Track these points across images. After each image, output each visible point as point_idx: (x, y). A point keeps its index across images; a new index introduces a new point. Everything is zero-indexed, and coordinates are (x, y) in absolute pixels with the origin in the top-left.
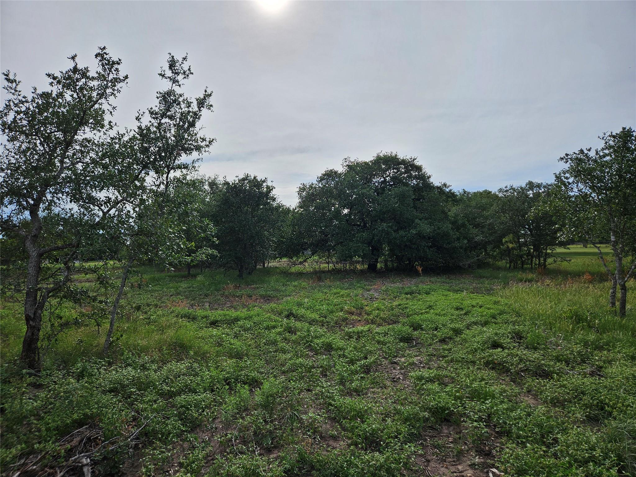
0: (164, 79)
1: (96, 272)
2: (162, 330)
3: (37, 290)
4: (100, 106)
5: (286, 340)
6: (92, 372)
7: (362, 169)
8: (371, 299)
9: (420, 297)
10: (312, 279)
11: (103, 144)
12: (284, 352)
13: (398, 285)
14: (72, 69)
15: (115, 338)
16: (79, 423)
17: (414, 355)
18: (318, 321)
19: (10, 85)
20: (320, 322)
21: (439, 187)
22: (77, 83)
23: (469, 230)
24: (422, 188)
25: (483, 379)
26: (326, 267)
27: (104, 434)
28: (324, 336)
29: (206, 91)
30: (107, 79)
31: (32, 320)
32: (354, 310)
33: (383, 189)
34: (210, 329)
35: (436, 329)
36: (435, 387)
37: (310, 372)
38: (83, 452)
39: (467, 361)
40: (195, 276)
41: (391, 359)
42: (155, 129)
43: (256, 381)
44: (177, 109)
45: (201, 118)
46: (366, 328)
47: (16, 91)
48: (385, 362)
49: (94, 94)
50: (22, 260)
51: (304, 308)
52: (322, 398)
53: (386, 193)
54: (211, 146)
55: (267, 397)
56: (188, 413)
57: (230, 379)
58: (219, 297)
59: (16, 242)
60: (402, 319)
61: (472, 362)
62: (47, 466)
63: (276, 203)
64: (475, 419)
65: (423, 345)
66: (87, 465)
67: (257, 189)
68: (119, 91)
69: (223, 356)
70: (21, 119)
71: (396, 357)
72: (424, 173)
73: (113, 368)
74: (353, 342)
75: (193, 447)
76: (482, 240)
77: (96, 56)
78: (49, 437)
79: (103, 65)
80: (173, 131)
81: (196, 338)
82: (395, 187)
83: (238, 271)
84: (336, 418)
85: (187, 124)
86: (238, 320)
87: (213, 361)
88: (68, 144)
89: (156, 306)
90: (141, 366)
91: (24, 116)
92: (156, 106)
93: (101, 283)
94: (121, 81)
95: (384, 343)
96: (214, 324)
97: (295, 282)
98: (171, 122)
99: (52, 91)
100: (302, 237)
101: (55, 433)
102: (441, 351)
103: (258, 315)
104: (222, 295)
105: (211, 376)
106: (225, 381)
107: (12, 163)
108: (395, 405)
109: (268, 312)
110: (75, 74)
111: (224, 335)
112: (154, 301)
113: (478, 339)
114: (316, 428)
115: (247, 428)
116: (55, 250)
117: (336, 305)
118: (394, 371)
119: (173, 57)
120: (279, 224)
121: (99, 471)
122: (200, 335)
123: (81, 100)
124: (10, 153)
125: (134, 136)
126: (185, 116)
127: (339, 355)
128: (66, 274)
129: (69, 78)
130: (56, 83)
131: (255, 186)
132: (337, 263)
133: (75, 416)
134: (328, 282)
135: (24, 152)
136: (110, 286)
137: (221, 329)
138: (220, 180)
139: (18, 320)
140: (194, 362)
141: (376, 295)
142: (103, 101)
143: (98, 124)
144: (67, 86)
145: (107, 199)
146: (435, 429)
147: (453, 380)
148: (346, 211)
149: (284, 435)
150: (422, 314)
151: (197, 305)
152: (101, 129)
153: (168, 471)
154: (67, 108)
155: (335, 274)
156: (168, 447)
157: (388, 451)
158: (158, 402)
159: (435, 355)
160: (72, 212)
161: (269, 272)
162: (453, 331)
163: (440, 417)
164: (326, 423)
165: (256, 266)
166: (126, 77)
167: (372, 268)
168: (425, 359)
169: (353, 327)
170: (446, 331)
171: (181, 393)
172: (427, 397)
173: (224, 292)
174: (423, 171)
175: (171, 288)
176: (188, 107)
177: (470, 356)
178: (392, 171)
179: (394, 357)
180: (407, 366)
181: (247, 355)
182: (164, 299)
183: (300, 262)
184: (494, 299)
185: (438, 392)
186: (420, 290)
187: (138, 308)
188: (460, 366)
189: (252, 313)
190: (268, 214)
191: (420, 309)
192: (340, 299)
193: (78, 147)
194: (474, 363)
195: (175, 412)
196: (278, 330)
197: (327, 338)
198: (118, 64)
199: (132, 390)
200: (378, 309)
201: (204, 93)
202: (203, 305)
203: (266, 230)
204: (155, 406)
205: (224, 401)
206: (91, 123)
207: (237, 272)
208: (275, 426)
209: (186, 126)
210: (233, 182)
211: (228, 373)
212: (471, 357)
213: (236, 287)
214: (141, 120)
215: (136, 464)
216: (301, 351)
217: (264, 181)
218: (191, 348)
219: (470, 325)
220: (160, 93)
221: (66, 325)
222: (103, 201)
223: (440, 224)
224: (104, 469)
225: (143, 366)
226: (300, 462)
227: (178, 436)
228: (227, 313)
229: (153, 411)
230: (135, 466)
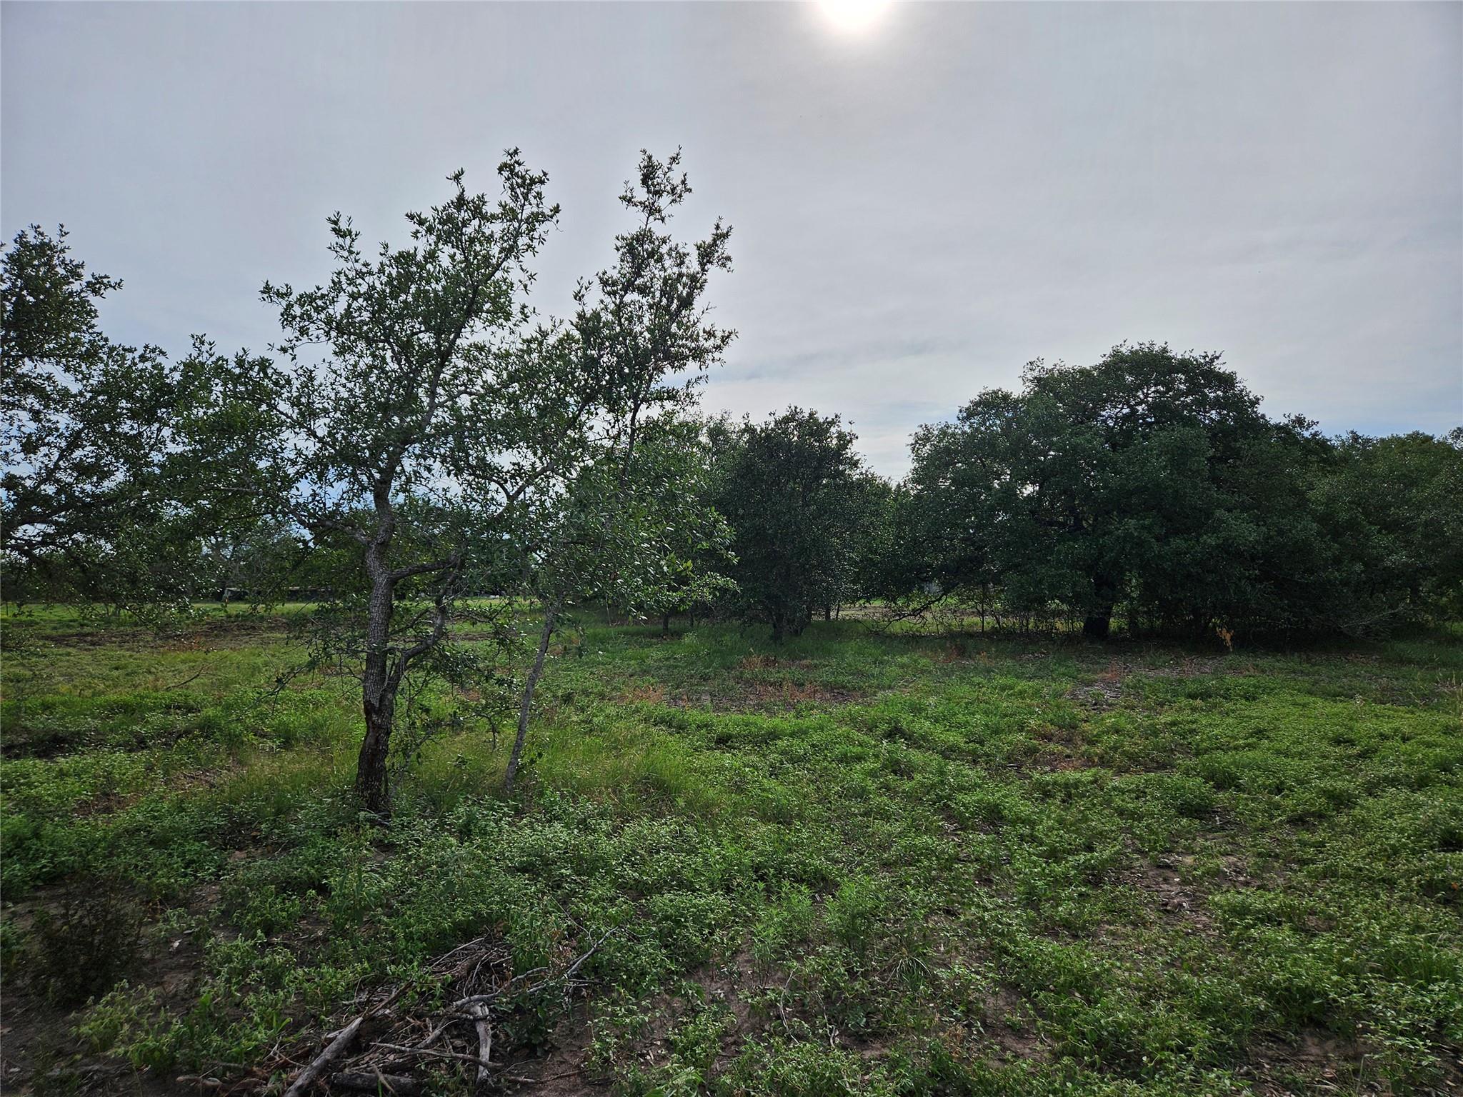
0: (631, 208)
1: (491, 620)
2: (616, 747)
3: (386, 653)
4: (506, 275)
5: (888, 789)
6: (486, 826)
7: (1073, 386)
8: (1095, 704)
9: (1228, 705)
10: (943, 650)
11: (508, 354)
12: (886, 817)
13: (1166, 673)
14: (455, 200)
15: (526, 760)
16: (466, 931)
17: (1220, 852)
18: (964, 751)
19: (341, 241)
20: (969, 753)
21: (1282, 428)
22: (464, 230)
23: (1367, 537)
24: (1233, 430)
25: (1418, 928)
26: (976, 624)
27: (515, 957)
28: (980, 787)
29: (718, 227)
30: (519, 216)
31: (377, 714)
32: (1051, 729)
33: (1128, 435)
34: (717, 753)
35: (1279, 790)
36: (1284, 935)
37: (951, 870)
38: (475, 992)
39: (1370, 878)
40: (678, 634)
41: (1157, 855)
42: (610, 317)
43: (824, 879)
44: (656, 272)
45: (707, 286)
46: (1087, 775)
47: (351, 252)
48: (1139, 862)
49: (495, 250)
50: (358, 591)
51: (927, 718)
52: (982, 935)
53: (1135, 445)
54: (726, 348)
55: (854, 917)
56: (680, 933)
57: (766, 867)
58: (732, 683)
59: (346, 555)
60: (1179, 759)
61: (1384, 880)
62: (409, 1012)
63: (858, 471)
64: (1399, 1027)
65: (1242, 827)
66: (484, 1019)
67: (816, 441)
68: (542, 241)
69: (748, 816)
70: (360, 309)
71: (1170, 851)
72: (1242, 391)
73: (524, 821)
74: (1055, 807)
75: (693, 1010)
76: (1405, 564)
77: (501, 169)
78: (411, 953)
79: (512, 189)
80: (646, 320)
81: (690, 770)
82: (1161, 429)
83: (770, 625)
84: (1019, 985)
85: (675, 301)
86: (777, 737)
87: (727, 825)
88: (445, 356)
89: (602, 696)
90: (578, 824)
91: (365, 304)
92: (614, 268)
93: (501, 643)
94: (546, 218)
95: (1136, 816)
96: (723, 741)
97: (902, 655)
98: (644, 301)
99: (416, 250)
100: (920, 552)
101: (420, 945)
102: (1296, 846)
103: (822, 729)
104: (739, 679)
105: (724, 857)
106: (756, 872)
107: (342, 399)
108: (1173, 970)
109: (841, 722)
110: (459, 211)
111: (747, 769)
112: (597, 686)
113: (1399, 822)
114: (971, 1002)
115: (809, 983)
116: (415, 573)
117: (1006, 716)
118: (1165, 887)
119: (650, 158)
120: (866, 521)
121: (507, 1035)
122: (697, 764)
123: (469, 264)
124: (338, 379)
125: (568, 335)
126: (671, 285)
127: (1021, 835)
128: (438, 622)
129: (450, 219)
130: (424, 233)
131: (811, 435)
132: (1005, 614)
133: (459, 915)
134: (982, 660)
135: (364, 375)
136: (519, 649)
137: (740, 754)
138: (735, 422)
139: (347, 711)
140: (687, 822)
141: (1109, 695)
142: (511, 262)
143: (501, 312)
144: (444, 238)
145: (516, 467)
146: (1283, 1041)
147: (1330, 923)
148: (1029, 490)
149: (896, 1010)
150: (1236, 748)
151: (685, 697)
152: (504, 323)
153: (643, 1055)
154: (443, 282)
155: (1000, 640)
156: (644, 1003)
157: (1161, 1081)
158: (617, 902)
159: (1277, 856)
160: (448, 496)
161: (840, 630)
162: (1328, 798)
163: (1298, 1012)
164: (995, 993)
165: (809, 616)
166: (556, 210)
167: (1096, 630)
168: (1249, 862)
169: (1053, 771)
170: (1307, 795)
171: (661, 888)
172: (1260, 960)
173: (741, 673)
174: (1240, 386)
175: (630, 659)
176: (679, 265)
177: (1380, 866)
178: (1153, 389)
179: (1162, 853)
180: (1201, 877)
181: (800, 817)
182: (617, 681)
183: (914, 610)
184: (1443, 719)
185: (1291, 950)
186: (1228, 690)
187: (568, 699)
188: (1351, 890)
189: (807, 723)
190: (841, 498)
191: (1231, 737)
192: (1018, 702)
193: (461, 364)
194: (1390, 883)
195: (654, 929)
196: (870, 765)
197: (987, 791)
198: (542, 182)
199: (563, 871)
200: (1117, 732)
201: (715, 232)
202: (698, 700)
203: (835, 535)
204: (612, 911)
205: (754, 914)
206: (488, 311)
207: (769, 630)
208: (872, 987)
209: (674, 306)
210: (764, 426)
211: (760, 854)
212: (1382, 868)
213: (767, 663)
214: (585, 299)
215: (577, 1030)
216: (927, 818)
217: (832, 423)
218: (678, 790)
219: (1377, 785)
220: (623, 238)
221: (434, 726)
222: (508, 472)
223: (1285, 521)
224: (517, 1033)
225: (583, 821)
226: (937, 1076)
227: (662, 981)
228: (752, 718)
229: (611, 920)
230: (575, 1034)
